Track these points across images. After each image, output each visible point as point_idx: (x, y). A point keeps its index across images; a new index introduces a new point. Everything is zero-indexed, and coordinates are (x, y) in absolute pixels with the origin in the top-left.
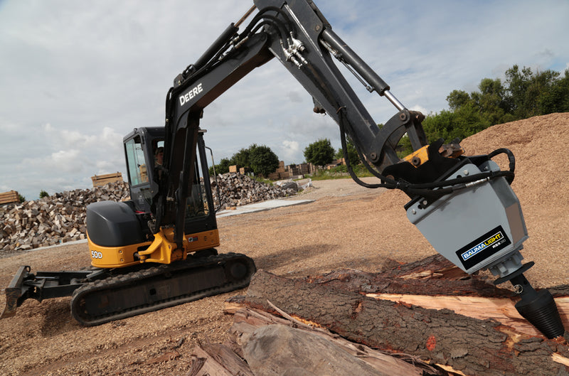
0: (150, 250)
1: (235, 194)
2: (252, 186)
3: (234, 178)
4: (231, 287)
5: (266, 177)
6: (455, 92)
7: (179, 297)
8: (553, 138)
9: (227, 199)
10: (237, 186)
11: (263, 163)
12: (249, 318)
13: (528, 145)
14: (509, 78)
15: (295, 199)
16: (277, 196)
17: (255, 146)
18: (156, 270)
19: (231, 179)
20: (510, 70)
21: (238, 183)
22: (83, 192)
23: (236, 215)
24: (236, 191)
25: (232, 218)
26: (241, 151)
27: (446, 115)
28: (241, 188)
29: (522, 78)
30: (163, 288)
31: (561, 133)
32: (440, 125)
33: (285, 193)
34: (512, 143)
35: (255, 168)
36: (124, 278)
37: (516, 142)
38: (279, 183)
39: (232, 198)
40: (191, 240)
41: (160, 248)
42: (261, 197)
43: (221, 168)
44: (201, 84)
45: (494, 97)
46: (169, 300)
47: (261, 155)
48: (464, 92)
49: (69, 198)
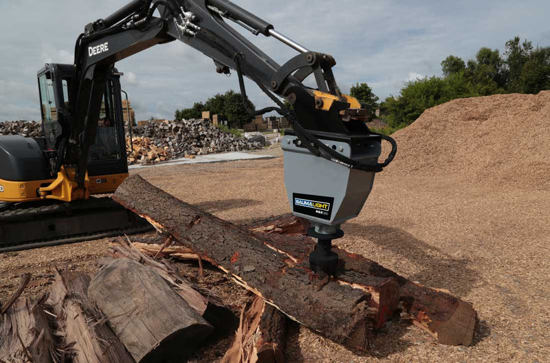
0: (51, 187)
1: (197, 143)
2: (216, 135)
3: (198, 125)
4: (134, 230)
5: (241, 128)
6: (451, 58)
7: (80, 235)
8: (508, 119)
9: (189, 146)
10: (201, 133)
11: (239, 113)
12: (116, 253)
13: (484, 123)
14: (508, 50)
15: (259, 154)
16: (241, 149)
17: (232, 92)
18: (56, 207)
19: (195, 126)
20: (510, 42)
21: (202, 131)
22: (28, 125)
23: (189, 164)
24: (199, 138)
25: (185, 166)
26: (216, 97)
27: (435, 82)
28: (204, 136)
29: (521, 51)
30: (62, 225)
31: (515, 115)
32: (427, 92)
33: (250, 146)
34: (469, 119)
35: (230, 116)
36: (21, 212)
37: (474, 118)
38: (247, 135)
39: (194, 146)
40: (99, 181)
41: (61, 186)
42: (225, 148)
43: (194, 113)
44: (107, 43)
45: (490, 69)
46: (69, 237)
47: (237, 103)
48: (460, 59)
49: (11, 129)
